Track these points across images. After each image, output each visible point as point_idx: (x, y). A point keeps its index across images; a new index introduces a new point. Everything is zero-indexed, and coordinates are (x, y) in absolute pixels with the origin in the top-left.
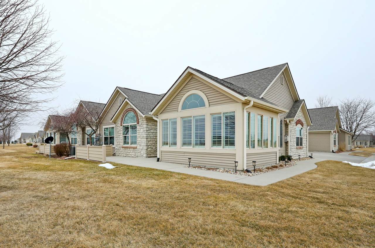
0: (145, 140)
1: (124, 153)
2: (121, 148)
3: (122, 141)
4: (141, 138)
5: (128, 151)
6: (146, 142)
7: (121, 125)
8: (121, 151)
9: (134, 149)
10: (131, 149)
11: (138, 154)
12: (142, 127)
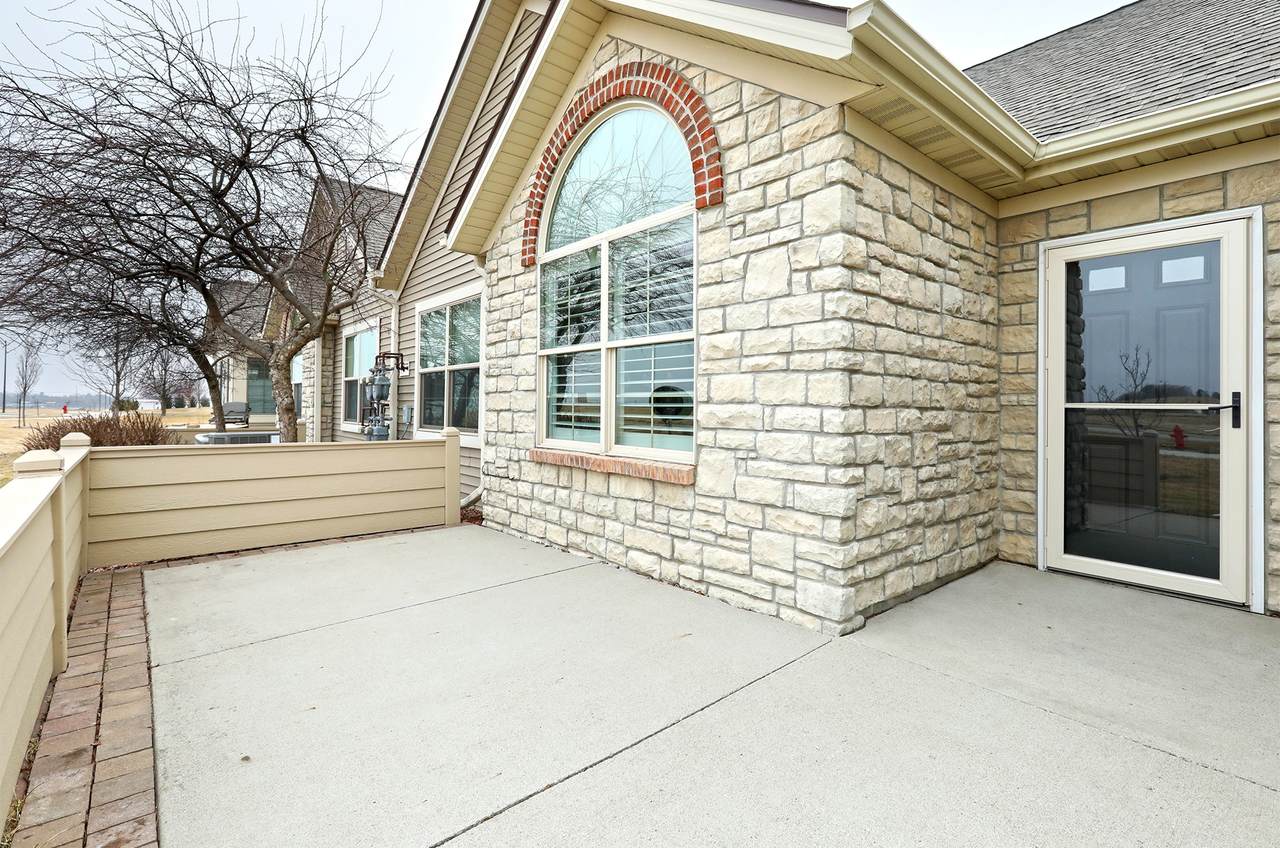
0: (832, 388)
1: (553, 513)
2: (527, 467)
3: (530, 402)
4: (756, 371)
5: (591, 504)
6: (835, 419)
7: (529, 264)
8: (524, 489)
9: (661, 490)
10: (617, 486)
11: (714, 555)
12: (777, 236)
